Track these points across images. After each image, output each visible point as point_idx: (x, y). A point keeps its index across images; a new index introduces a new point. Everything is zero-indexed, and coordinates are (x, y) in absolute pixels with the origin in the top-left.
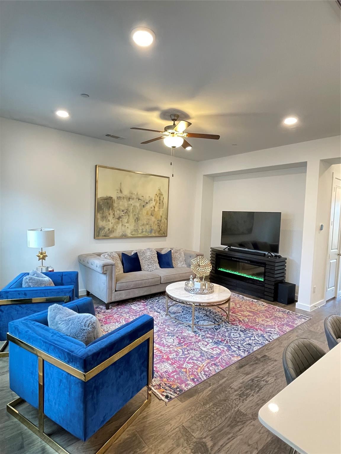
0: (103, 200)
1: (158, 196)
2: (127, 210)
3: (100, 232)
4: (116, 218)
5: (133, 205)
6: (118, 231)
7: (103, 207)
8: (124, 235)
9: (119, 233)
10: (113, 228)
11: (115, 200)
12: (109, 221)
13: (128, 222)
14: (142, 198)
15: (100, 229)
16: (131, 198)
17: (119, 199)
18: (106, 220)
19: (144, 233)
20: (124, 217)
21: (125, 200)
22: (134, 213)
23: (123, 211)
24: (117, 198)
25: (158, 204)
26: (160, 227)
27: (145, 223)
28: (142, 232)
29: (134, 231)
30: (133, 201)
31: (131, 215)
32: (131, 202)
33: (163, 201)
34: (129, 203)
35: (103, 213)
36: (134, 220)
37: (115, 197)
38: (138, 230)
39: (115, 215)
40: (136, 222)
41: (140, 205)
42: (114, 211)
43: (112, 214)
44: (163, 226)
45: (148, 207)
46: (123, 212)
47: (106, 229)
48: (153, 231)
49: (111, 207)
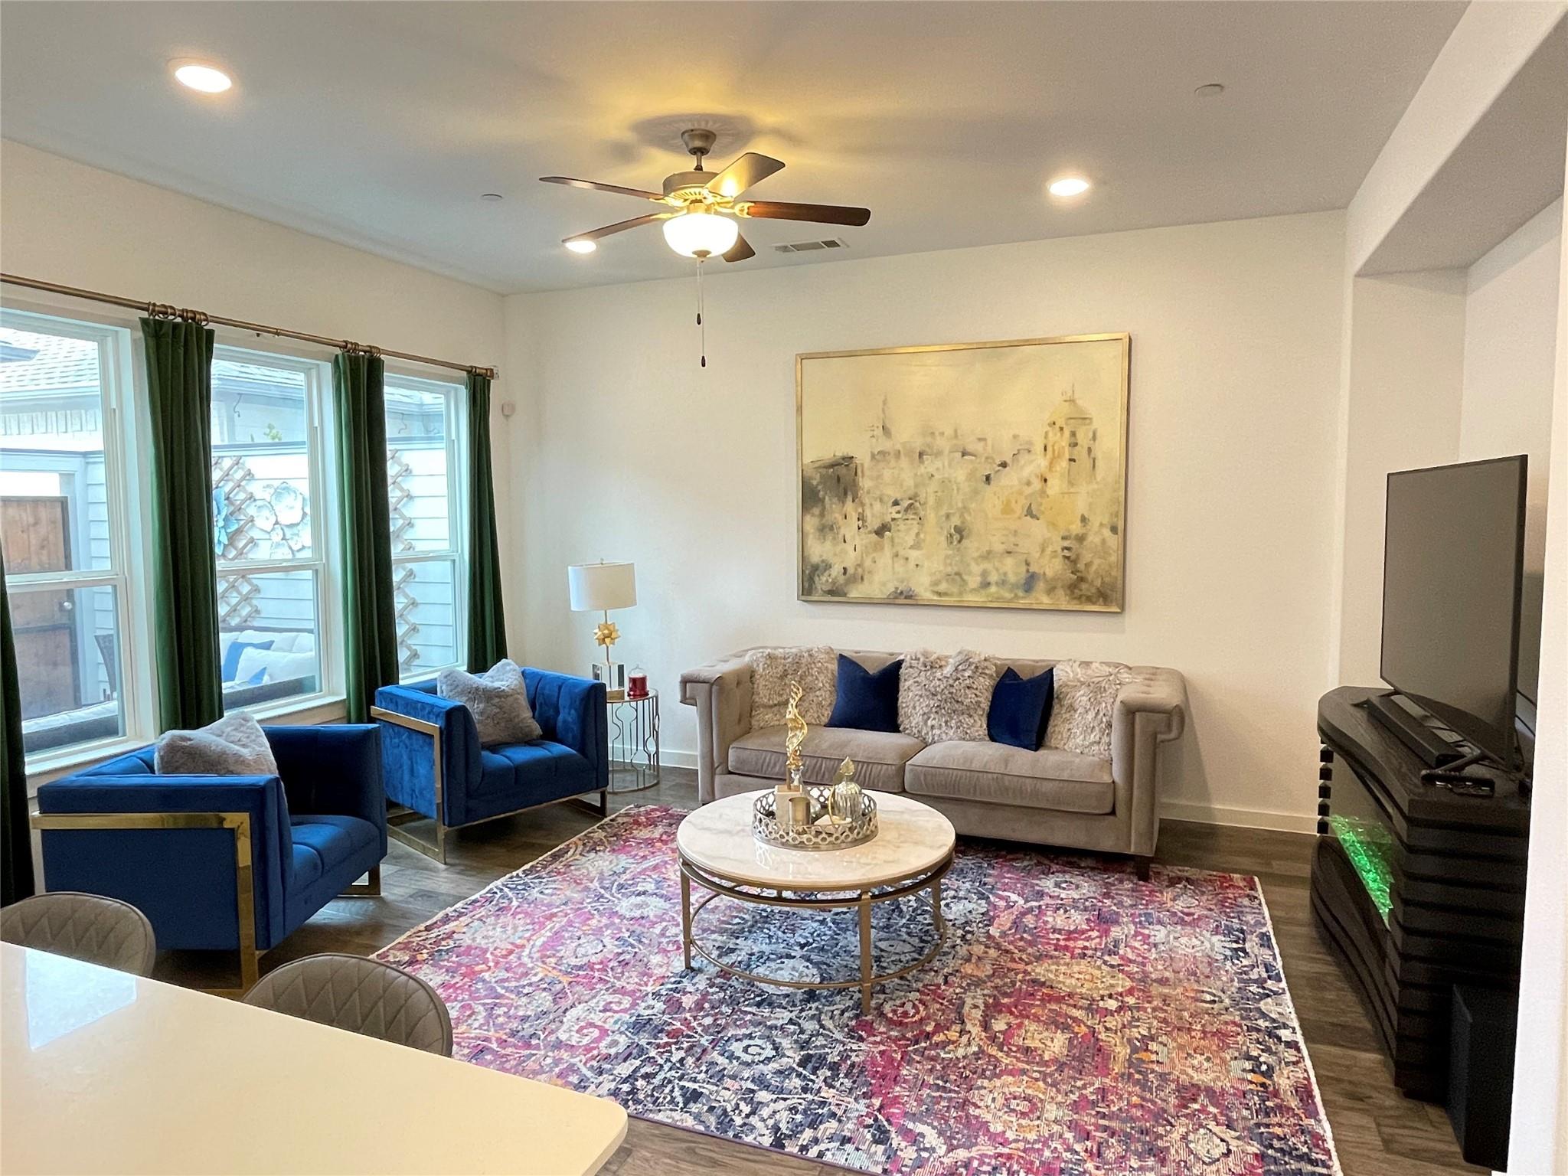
0: (820, 470)
1: (1061, 429)
2: (914, 497)
3: (816, 579)
4: (869, 529)
5: (937, 476)
6: (878, 578)
7: (821, 493)
8: (902, 593)
9: (884, 584)
10: (859, 565)
11: (866, 466)
12: (845, 541)
13: (916, 546)
14: (979, 447)
15: (815, 568)
16: (929, 451)
17: (878, 461)
18: (834, 539)
19: (993, 589)
20: (902, 527)
21: (904, 462)
22: (943, 512)
23: (896, 503)
24: (873, 456)
25: (1064, 464)
26: (1081, 566)
27: (999, 548)
28: (986, 585)
29: (947, 580)
30: (938, 464)
31: (931, 517)
32: (930, 465)
33: (1090, 450)
34: (922, 470)
35: (822, 515)
36: (943, 539)
37: (862, 457)
38: (965, 577)
39: (864, 521)
40: (955, 543)
41: (971, 476)
42: (863, 505)
43: (855, 516)
44: (1097, 562)
45: (1009, 479)
46: (897, 508)
47: (836, 571)
48: (1041, 586)
49: (849, 493)
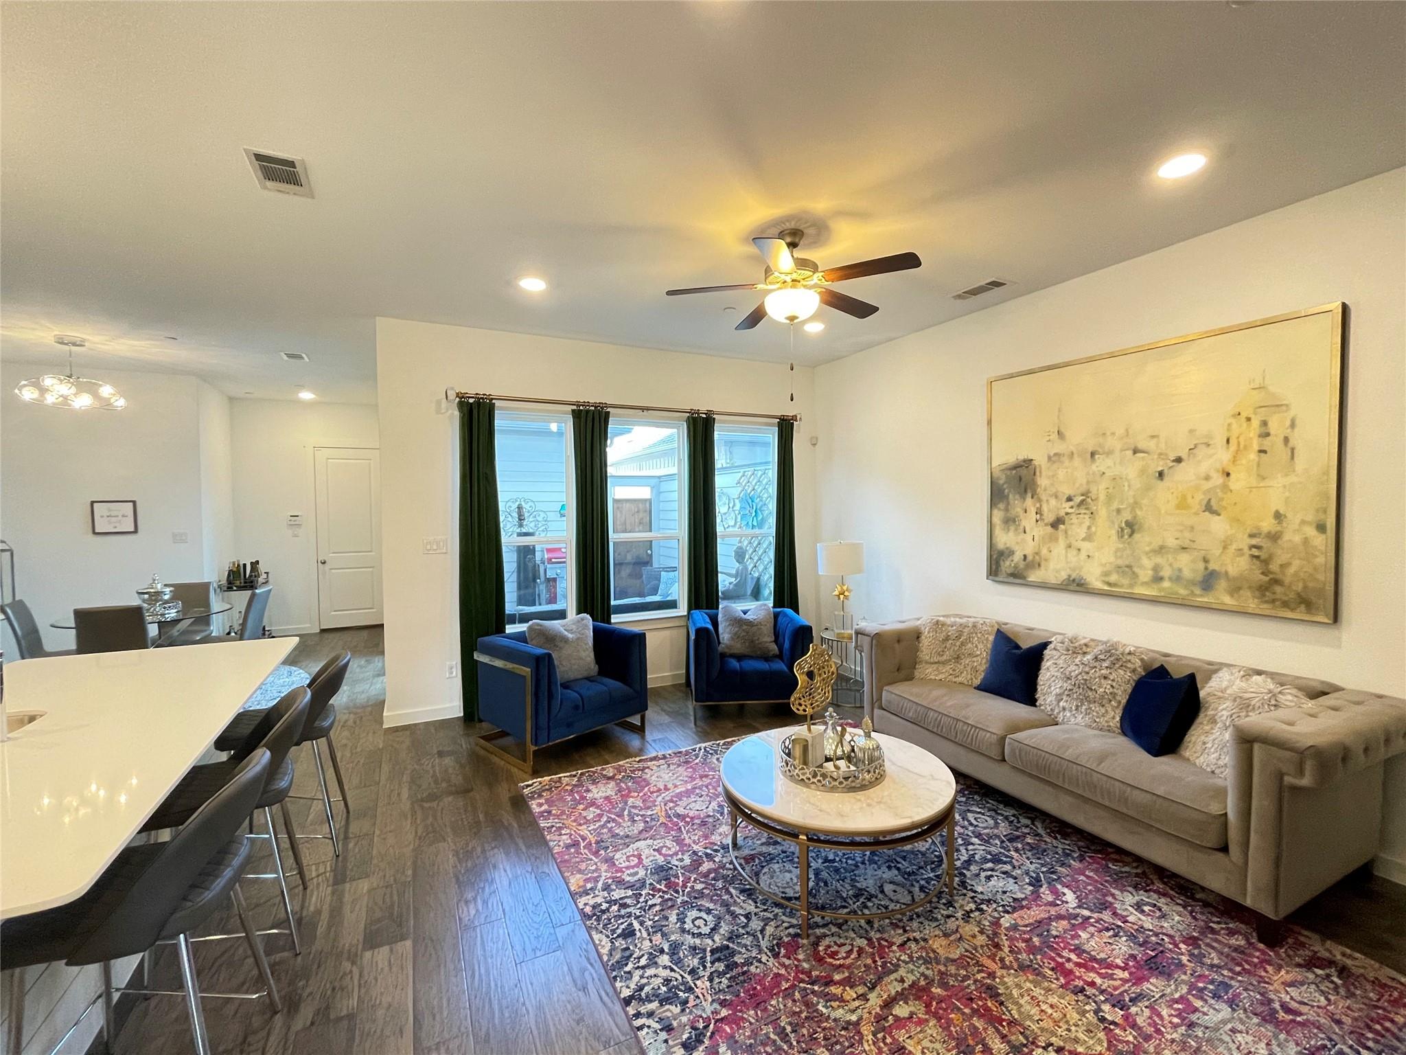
0: (1006, 472)
1: (1249, 419)
2: (1086, 494)
3: (1002, 563)
4: (1046, 521)
5: (1109, 473)
6: (1052, 565)
7: (1006, 491)
8: (1074, 580)
9: (1058, 571)
10: (1037, 553)
11: (1043, 467)
12: (1025, 532)
13: (1089, 538)
14: (1152, 445)
15: (1001, 554)
16: (1100, 450)
17: (1054, 462)
18: (1016, 530)
19: (1166, 584)
20: (1075, 520)
21: (1077, 461)
22: (1115, 505)
23: (1069, 499)
24: (1049, 458)
25: (1253, 456)
26: (1274, 567)
27: (1171, 542)
28: (1158, 579)
29: (1118, 572)
30: (1109, 462)
31: (1103, 512)
32: (1102, 464)
33: (1286, 440)
34: (1094, 467)
35: (1007, 510)
36: (1114, 532)
37: (1040, 459)
38: (1135, 569)
39: (1041, 515)
40: (1126, 537)
41: (1143, 472)
42: (1040, 500)
43: (1033, 510)
44: (1296, 564)
45: (1185, 475)
46: (1071, 503)
47: (1018, 557)
48: (1222, 584)
49: (1029, 491)
